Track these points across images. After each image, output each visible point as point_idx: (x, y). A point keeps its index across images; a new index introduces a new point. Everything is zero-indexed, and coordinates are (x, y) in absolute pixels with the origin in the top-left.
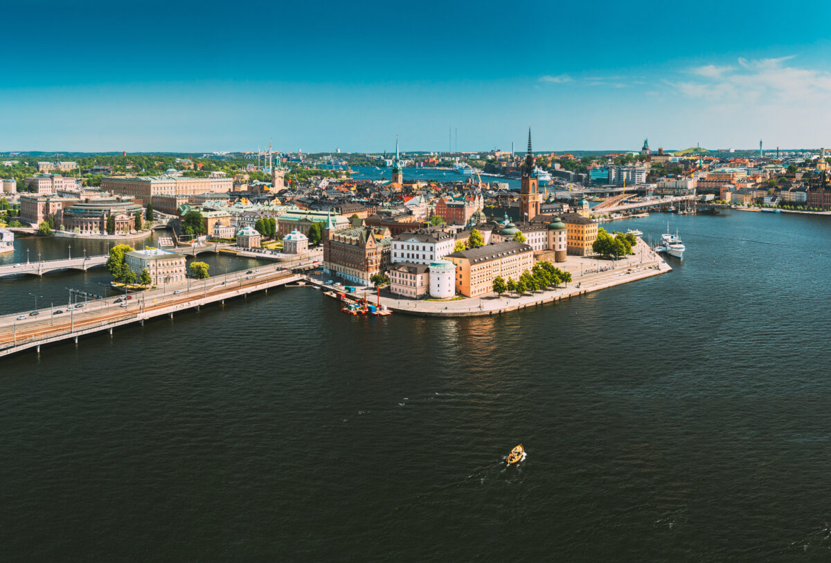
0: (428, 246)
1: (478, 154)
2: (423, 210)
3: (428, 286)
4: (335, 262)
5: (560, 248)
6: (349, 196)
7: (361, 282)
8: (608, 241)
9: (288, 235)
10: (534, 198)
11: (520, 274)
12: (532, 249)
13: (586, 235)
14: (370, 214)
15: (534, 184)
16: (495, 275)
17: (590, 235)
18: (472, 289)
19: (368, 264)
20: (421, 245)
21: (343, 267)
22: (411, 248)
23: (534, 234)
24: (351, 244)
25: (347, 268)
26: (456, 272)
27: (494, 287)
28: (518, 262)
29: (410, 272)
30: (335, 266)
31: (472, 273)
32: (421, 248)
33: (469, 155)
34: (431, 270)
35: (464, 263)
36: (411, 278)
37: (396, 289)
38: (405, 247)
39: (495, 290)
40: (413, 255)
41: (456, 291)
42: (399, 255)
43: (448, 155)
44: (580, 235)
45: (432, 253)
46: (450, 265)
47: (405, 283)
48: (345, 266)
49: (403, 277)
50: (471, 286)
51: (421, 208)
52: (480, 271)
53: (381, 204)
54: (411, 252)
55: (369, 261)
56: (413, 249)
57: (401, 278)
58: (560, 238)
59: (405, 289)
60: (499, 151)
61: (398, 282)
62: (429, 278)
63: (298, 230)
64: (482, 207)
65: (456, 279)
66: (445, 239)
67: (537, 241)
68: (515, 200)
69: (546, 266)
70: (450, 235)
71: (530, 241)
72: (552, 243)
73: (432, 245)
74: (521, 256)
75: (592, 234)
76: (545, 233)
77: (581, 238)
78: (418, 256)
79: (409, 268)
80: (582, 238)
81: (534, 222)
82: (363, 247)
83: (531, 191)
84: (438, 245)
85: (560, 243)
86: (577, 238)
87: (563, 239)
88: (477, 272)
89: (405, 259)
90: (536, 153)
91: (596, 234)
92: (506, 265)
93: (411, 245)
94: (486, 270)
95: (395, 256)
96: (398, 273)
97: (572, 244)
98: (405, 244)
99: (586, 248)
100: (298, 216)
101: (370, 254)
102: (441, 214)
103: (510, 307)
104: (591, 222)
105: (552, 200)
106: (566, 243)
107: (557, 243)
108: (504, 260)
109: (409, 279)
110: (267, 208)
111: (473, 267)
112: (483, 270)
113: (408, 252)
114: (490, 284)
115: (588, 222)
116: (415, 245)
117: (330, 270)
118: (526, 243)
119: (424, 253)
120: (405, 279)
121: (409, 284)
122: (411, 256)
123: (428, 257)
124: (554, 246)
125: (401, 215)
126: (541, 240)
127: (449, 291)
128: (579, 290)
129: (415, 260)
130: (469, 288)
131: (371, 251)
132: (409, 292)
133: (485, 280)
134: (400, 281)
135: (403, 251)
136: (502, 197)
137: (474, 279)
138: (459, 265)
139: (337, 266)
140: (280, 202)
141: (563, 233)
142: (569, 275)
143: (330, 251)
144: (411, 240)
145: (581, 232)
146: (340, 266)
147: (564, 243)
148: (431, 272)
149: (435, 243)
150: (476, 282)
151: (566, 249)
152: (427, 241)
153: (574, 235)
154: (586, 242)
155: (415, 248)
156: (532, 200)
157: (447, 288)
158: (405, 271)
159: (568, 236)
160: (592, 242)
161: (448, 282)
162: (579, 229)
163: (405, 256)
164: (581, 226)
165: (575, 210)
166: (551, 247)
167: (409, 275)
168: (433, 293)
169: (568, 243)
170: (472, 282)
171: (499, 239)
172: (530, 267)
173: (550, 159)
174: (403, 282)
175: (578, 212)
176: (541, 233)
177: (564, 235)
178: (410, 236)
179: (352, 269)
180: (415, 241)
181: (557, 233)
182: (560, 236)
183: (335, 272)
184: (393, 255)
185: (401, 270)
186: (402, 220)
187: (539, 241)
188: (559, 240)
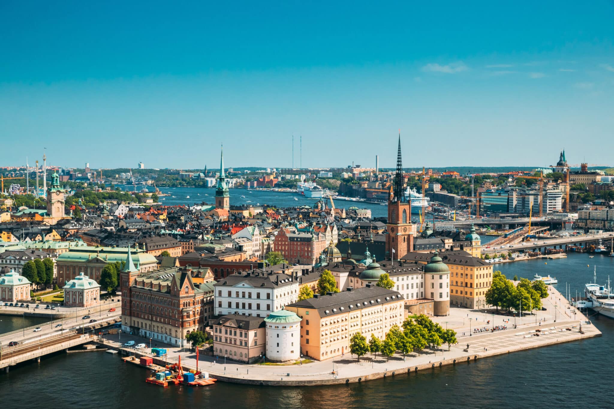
0: (263, 292)
1: (330, 171)
2: (256, 245)
3: (264, 346)
4: (138, 316)
5: (441, 297)
6: (157, 228)
7: (173, 341)
8: (508, 290)
9: (72, 281)
10: (405, 230)
11: (387, 330)
12: (402, 298)
13: (476, 281)
14: (185, 250)
15: (405, 211)
16: (353, 331)
17: (482, 280)
18: (323, 349)
19: (182, 317)
20: (254, 292)
21: (149, 323)
22: (241, 295)
23: (405, 277)
24: (159, 291)
25: (154, 323)
26: (302, 327)
27: (352, 346)
28: (384, 314)
29: (240, 327)
30: (137, 321)
31: (322, 329)
32: (254, 296)
33: (318, 172)
34: (268, 325)
35: (313, 314)
36: (241, 336)
37: (221, 350)
38: (234, 294)
39: (353, 351)
40: (244, 305)
41: (301, 353)
42: (225, 304)
43: (290, 172)
44: (469, 281)
45: (269, 302)
46: (293, 317)
47: (233, 342)
48: (152, 320)
49: (231, 334)
50: (322, 346)
51: (254, 243)
52: (333, 326)
53: (200, 237)
54: (241, 301)
55: (185, 314)
56: (244, 296)
57: (228, 336)
58: (441, 284)
59: (234, 349)
60: (358, 166)
61: (223, 340)
62: (265, 335)
63: (86, 274)
64: (336, 242)
65: (302, 336)
66: (286, 284)
67: (410, 286)
68: (380, 232)
69: (421, 321)
70: (294, 278)
71: (400, 288)
72: (429, 290)
73: (269, 291)
74: (388, 306)
75: (485, 280)
76: (420, 276)
77: (469, 285)
78: (250, 306)
79: (238, 322)
80: (471, 284)
81: (405, 262)
82: (177, 295)
83: (401, 221)
84: (277, 291)
85: (441, 291)
86: (464, 285)
87: (444, 285)
88: (329, 327)
89: (233, 310)
90: (408, 170)
91: (491, 279)
92: (368, 317)
93: (241, 291)
94: (341, 324)
95: (220, 306)
96: (223, 329)
97: (457, 291)
98: (234, 290)
99: (476, 298)
100: (86, 255)
101: (186, 305)
102: (282, 250)
103: (374, 375)
104: (483, 264)
105: (429, 232)
106: (448, 290)
107: (437, 291)
108: (365, 311)
109: (238, 337)
110: (39, 245)
111: (324, 321)
112: (337, 325)
113: (238, 300)
114: (347, 343)
115: (480, 262)
116: (247, 291)
117: (131, 327)
118: (395, 289)
119: (258, 301)
120: (233, 336)
121: (238, 343)
122: (241, 306)
123: (263, 307)
124: (432, 294)
125: (228, 251)
126: (415, 286)
127: (292, 352)
128: (466, 355)
129: (247, 312)
130: (318, 347)
131: (187, 300)
132: (238, 353)
133: (340, 338)
134: (226, 340)
135: (230, 300)
136: (362, 227)
137: (325, 336)
138: (306, 317)
139: (140, 321)
140: (58, 237)
141: (444, 277)
142: (453, 334)
143: (131, 301)
144: (241, 285)
145: (469, 276)
146: (144, 322)
147: (446, 290)
148: (268, 327)
149: (273, 288)
150: (328, 341)
151: (449, 299)
152: (262, 286)
153: (460, 280)
154: (476, 291)
155: (247, 295)
156: (403, 233)
157: (290, 348)
158: (233, 325)
159: (452, 282)
160: (486, 290)
161: (290, 339)
162: (466, 272)
163: (234, 305)
164: (469, 268)
165: (462, 247)
166: (429, 296)
167: (238, 331)
168: (271, 353)
169: (452, 291)
170: (323, 339)
171: (358, 284)
172: (399, 321)
173: (426, 177)
174: (231, 340)
175: (465, 249)
176: (415, 276)
177: (446, 280)
178: (240, 279)
179: (160, 325)
180: (246, 285)
181: (437, 276)
182: (441, 281)
183: (139, 329)
184: (217, 305)
185: (228, 324)
186: (228, 259)
187: (412, 287)
188: (439, 287)
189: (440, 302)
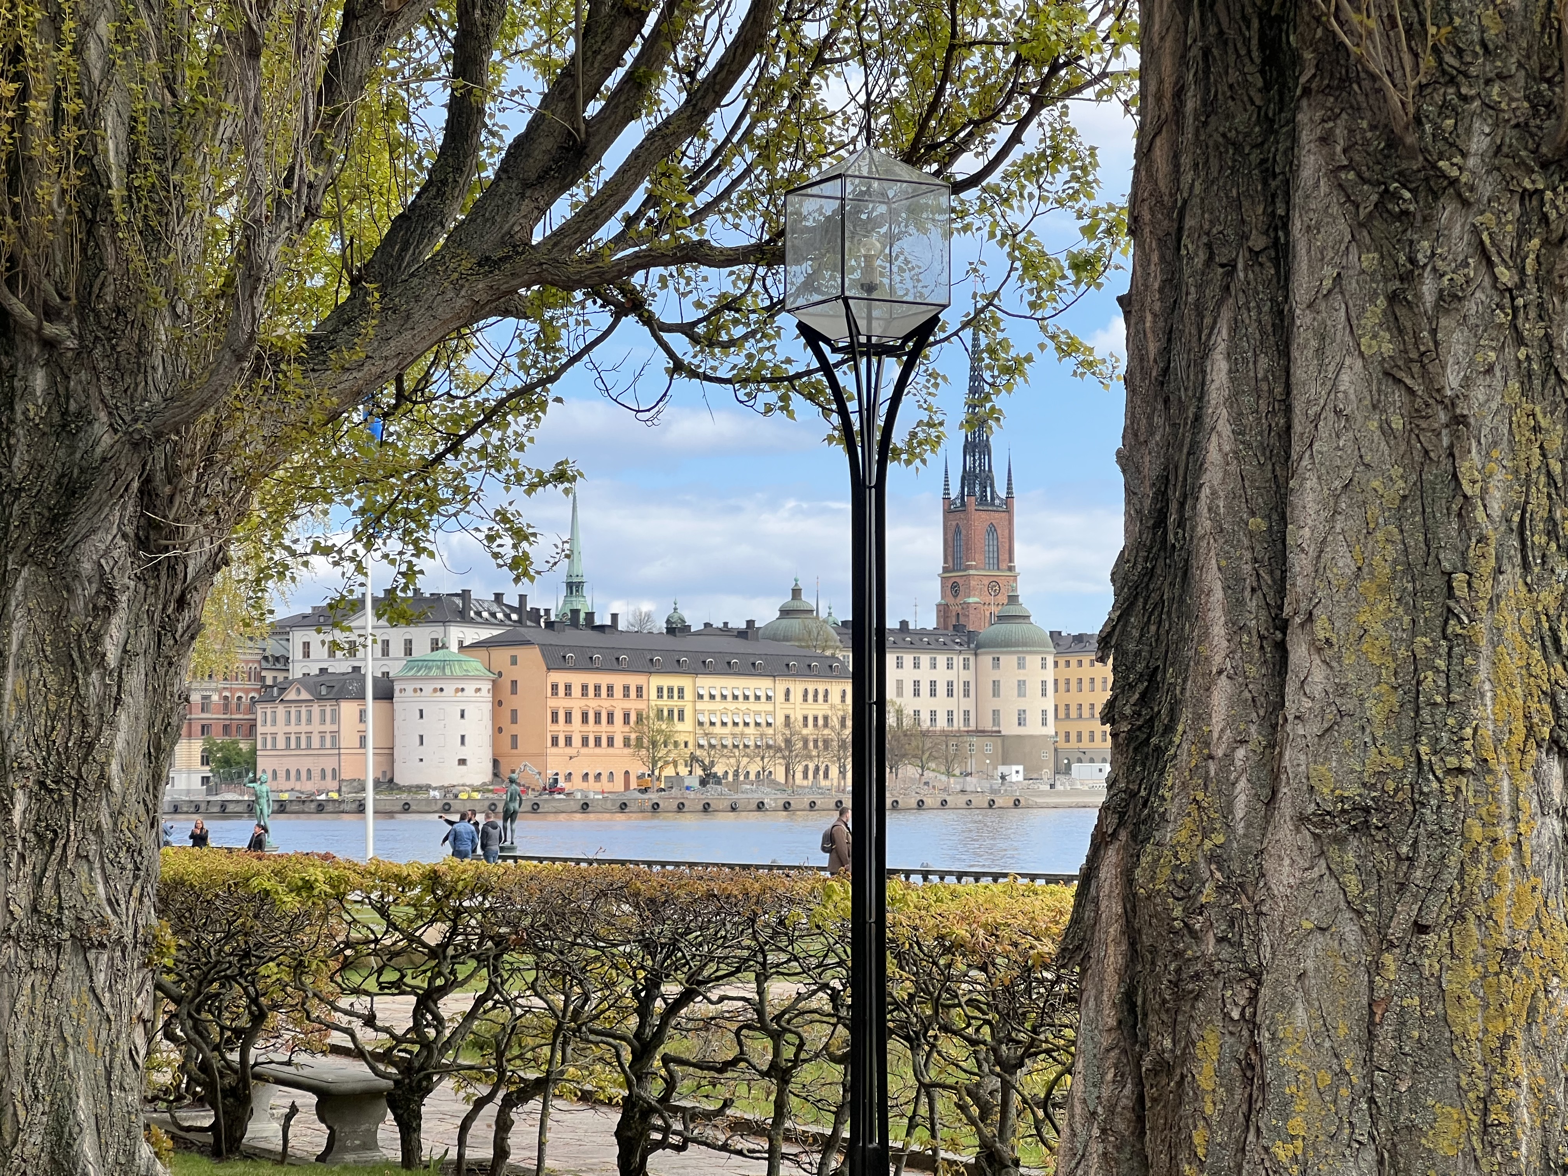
0: (422, 636)
3: (391, 752)
5: (1022, 722)
10: (994, 590)
15: (993, 531)
18: (556, 761)
20: (397, 638)
23: (907, 660)
26: (498, 703)
28: (780, 708)
29: (319, 697)
31: (552, 702)
32: (397, 649)
35: (527, 663)
36: (323, 721)
37: (276, 773)
41: (497, 772)
47: (303, 745)
49: (299, 722)
52: (592, 702)
57: (293, 728)
58: (1022, 685)
61: (281, 743)
62: (392, 719)
65: (495, 726)
66: (496, 623)
72: (989, 705)
73: (437, 631)
76: (959, 662)
79: (319, 687)
83: (978, 560)
87: (1034, 689)
92: (719, 706)
94: (621, 700)
96: (281, 712)
98: (342, 637)
107: (1010, 706)
108: (710, 684)
111: (560, 679)
112: (605, 702)
116: (378, 638)
120: (303, 728)
124: (996, 713)
127: (462, 762)
130: (542, 755)
132: (315, 774)
133: (616, 742)
135: (331, 666)
137: (562, 727)
138: (511, 674)
141: (1033, 663)
147: (1039, 705)
148: (397, 694)
149: (448, 626)
151: (1048, 730)
152: (419, 623)
155: (377, 650)
156: (989, 599)
157: (455, 751)
158: (305, 695)
161: (458, 726)
166: (988, 723)
167: (316, 709)
168: (404, 767)
174: (298, 739)
176: (941, 660)
177: (1039, 673)
187: (933, 693)
188: (1016, 692)
189: (1019, 737)
